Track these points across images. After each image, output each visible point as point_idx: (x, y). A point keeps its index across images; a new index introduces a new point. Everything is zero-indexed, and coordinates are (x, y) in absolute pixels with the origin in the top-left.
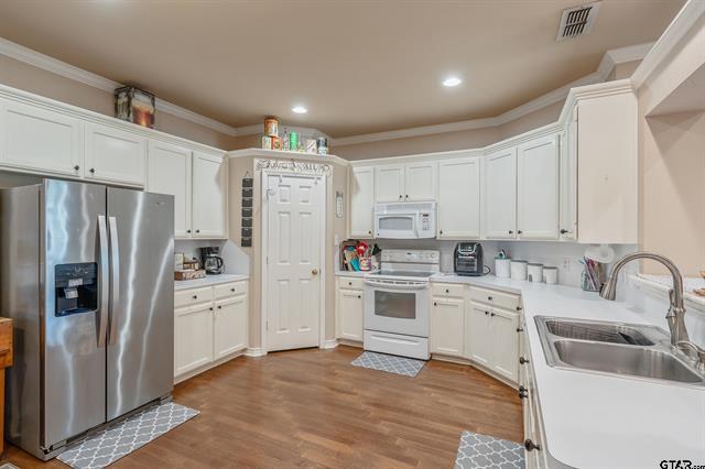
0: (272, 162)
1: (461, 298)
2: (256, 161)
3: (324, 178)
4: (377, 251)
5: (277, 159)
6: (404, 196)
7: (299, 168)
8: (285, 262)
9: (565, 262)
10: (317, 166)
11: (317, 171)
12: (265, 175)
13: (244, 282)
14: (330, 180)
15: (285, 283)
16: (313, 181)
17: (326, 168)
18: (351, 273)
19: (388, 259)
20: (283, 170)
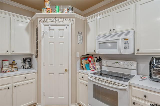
0: (46, 19)
2: (39, 19)
3: (70, 25)
4: (99, 60)
5: (48, 18)
6: (112, 30)
7: (58, 21)
8: (52, 65)
10: (66, 19)
11: (67, 21)
12: (43, 25)
13: (35, 73)
14: (74, 26)
15: (52, 75)
16: (65, 27)
17: (71, 20)
18: (85, 71)
19: (105, 65)
20: (51, 23)
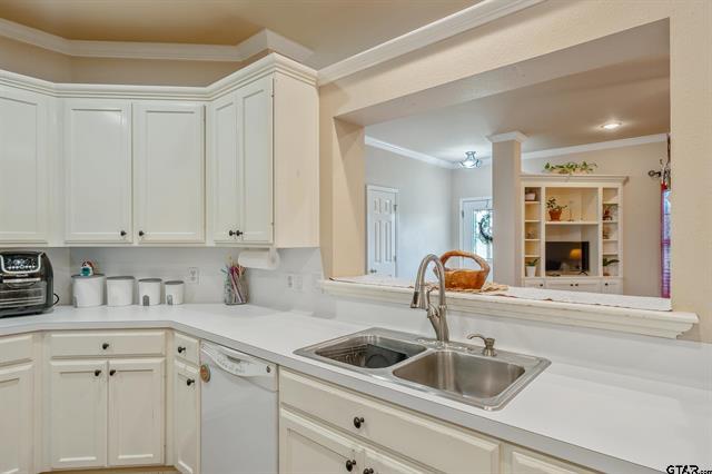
1: (27, 361)
9: (193, 273)
